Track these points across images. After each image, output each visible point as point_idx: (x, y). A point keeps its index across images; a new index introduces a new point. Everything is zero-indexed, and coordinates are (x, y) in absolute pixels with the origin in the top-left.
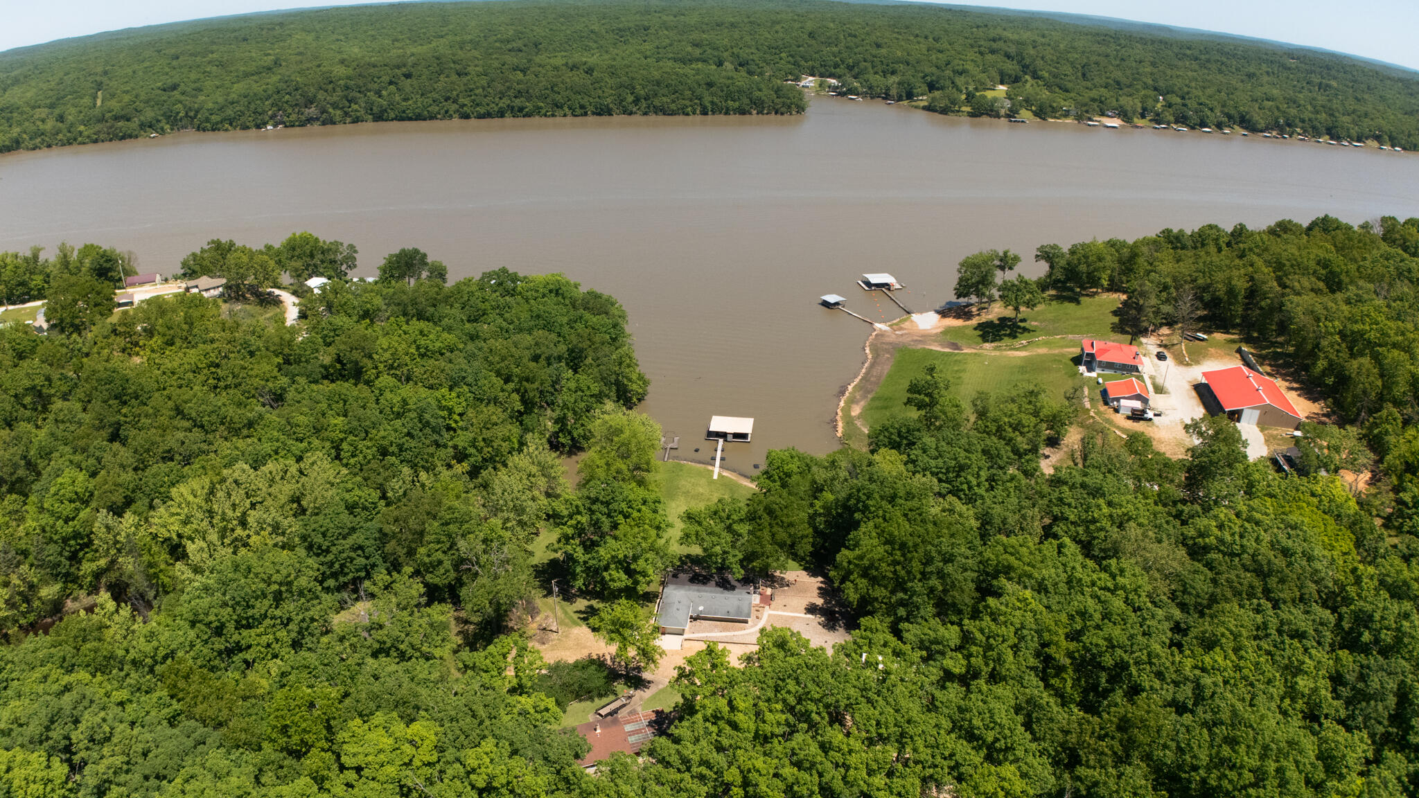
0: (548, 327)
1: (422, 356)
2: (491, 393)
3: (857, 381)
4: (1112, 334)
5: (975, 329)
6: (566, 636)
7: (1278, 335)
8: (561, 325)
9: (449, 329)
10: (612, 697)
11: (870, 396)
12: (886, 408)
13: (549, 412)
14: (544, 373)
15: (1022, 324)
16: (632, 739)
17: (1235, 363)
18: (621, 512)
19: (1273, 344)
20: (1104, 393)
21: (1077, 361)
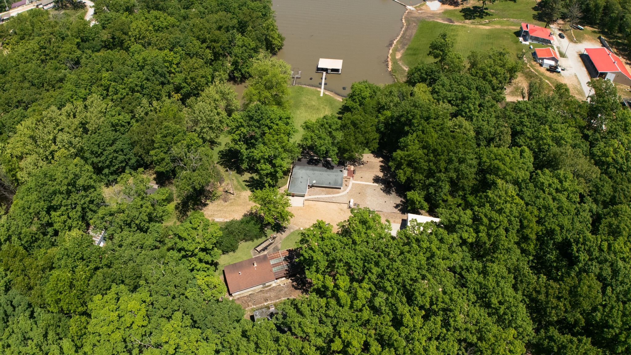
0: (227, 10)
1: (156, 31)
2: (193, 50)
3: (398, 38)
4: (534, 21)
5: (461, 12)
6: (239, 197)
7: (618, 33)
8: (235, 8)
9: (171, 14)
10: (264, 238)
11: (406, 47)
12: (415, 55)
13: (229, 58)
14: (224, 37)
15: (486, 11)
16: (275, 269)
17: (597, 46)
18: (267, 126)
19: (616, 37)
20: (534, 54)
21: (518, 34)
